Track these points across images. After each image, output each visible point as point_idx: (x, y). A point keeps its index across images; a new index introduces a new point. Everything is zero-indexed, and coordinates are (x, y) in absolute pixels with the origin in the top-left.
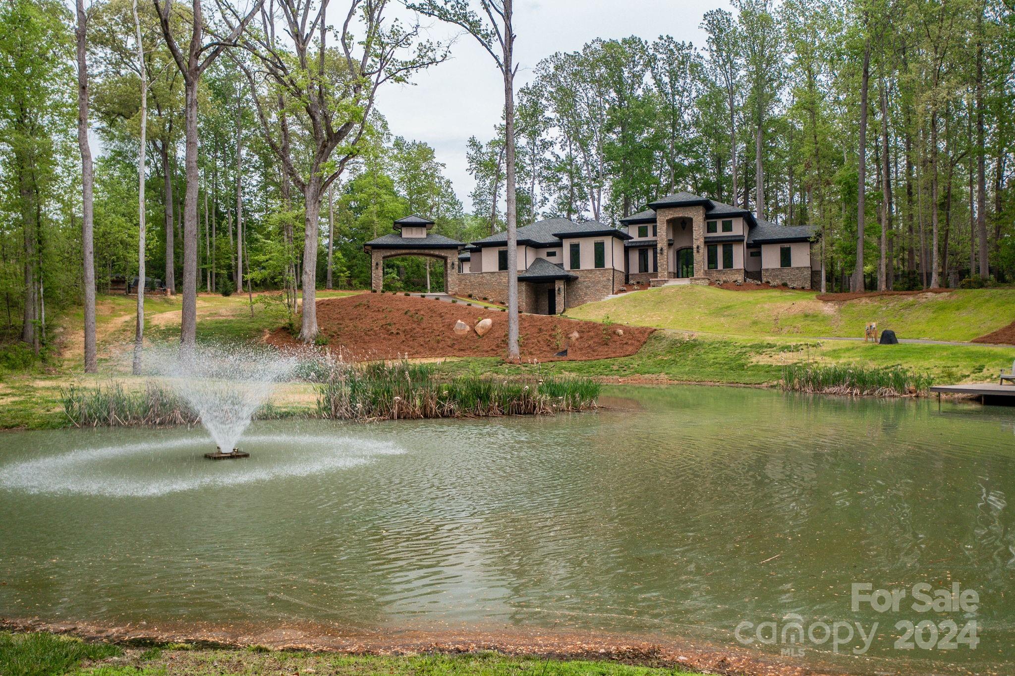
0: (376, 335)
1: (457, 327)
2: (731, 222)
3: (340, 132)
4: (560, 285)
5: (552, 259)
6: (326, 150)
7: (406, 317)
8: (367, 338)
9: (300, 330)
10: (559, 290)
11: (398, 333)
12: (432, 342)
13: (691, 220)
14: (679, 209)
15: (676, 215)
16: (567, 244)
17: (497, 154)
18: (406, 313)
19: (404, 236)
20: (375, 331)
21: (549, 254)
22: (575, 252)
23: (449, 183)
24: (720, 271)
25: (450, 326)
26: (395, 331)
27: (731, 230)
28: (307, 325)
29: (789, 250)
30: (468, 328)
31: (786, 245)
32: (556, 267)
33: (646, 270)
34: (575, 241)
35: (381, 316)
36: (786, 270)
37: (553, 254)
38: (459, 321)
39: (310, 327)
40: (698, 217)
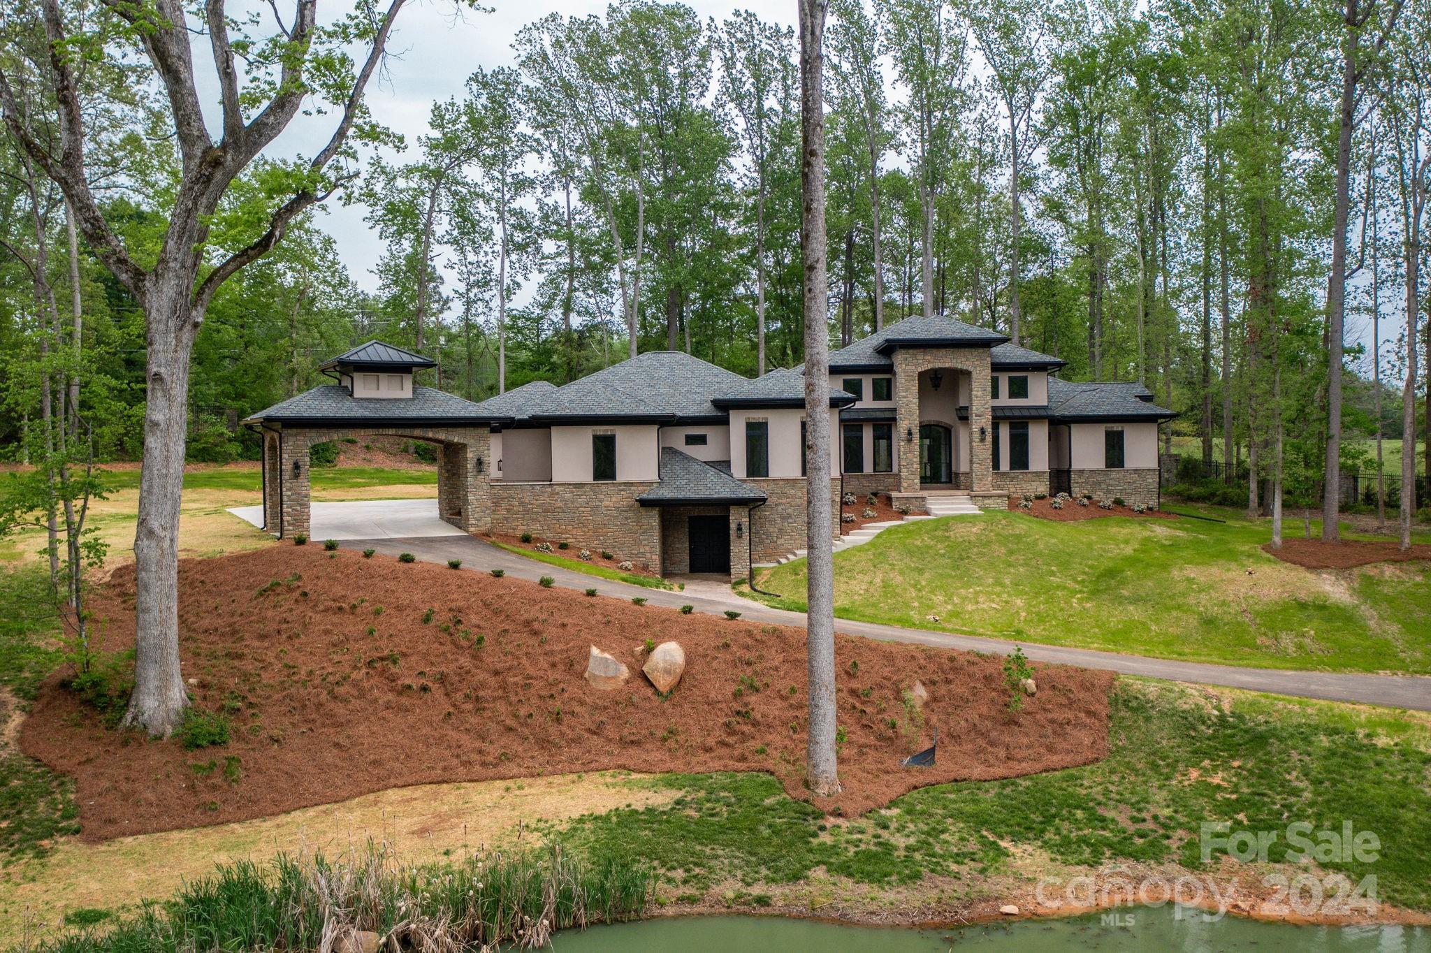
0: (362, 696)
1: (593, 669)
2: (1025, 379)
3: (259, 125)
4: (737, 518)
5: (699, 453)
6: (219, 175)
7: (429, 632)
8: (339, 709)
9: (127, 696)
10: (739, 528)
11: (425, 689)
12: (538, 719)
13: (967, 374)
14: (943, 351)
15: (938, 365)
16: (738, 423)
17: (423, 193)
18: (427, 620)
19: (360, 392)
20: (356, 684)
21: (691, 440)
22: (757, 439)
23: (328, 242)
24: (1004, 474)
25: (575, 665)
26: (415, 683)
27: (1024, 394)
28: (152, 685)
29: (1121, 434)
30: (624, 672)
31: (1116, 427)
32: (712, 472)
33: (860, 468)
34: (757, 416)
35: (354, 627)
36: (1115, 473)
37: (701, 440)
38: (595, 651)
39: (163, 688)
40: (979, 369)
